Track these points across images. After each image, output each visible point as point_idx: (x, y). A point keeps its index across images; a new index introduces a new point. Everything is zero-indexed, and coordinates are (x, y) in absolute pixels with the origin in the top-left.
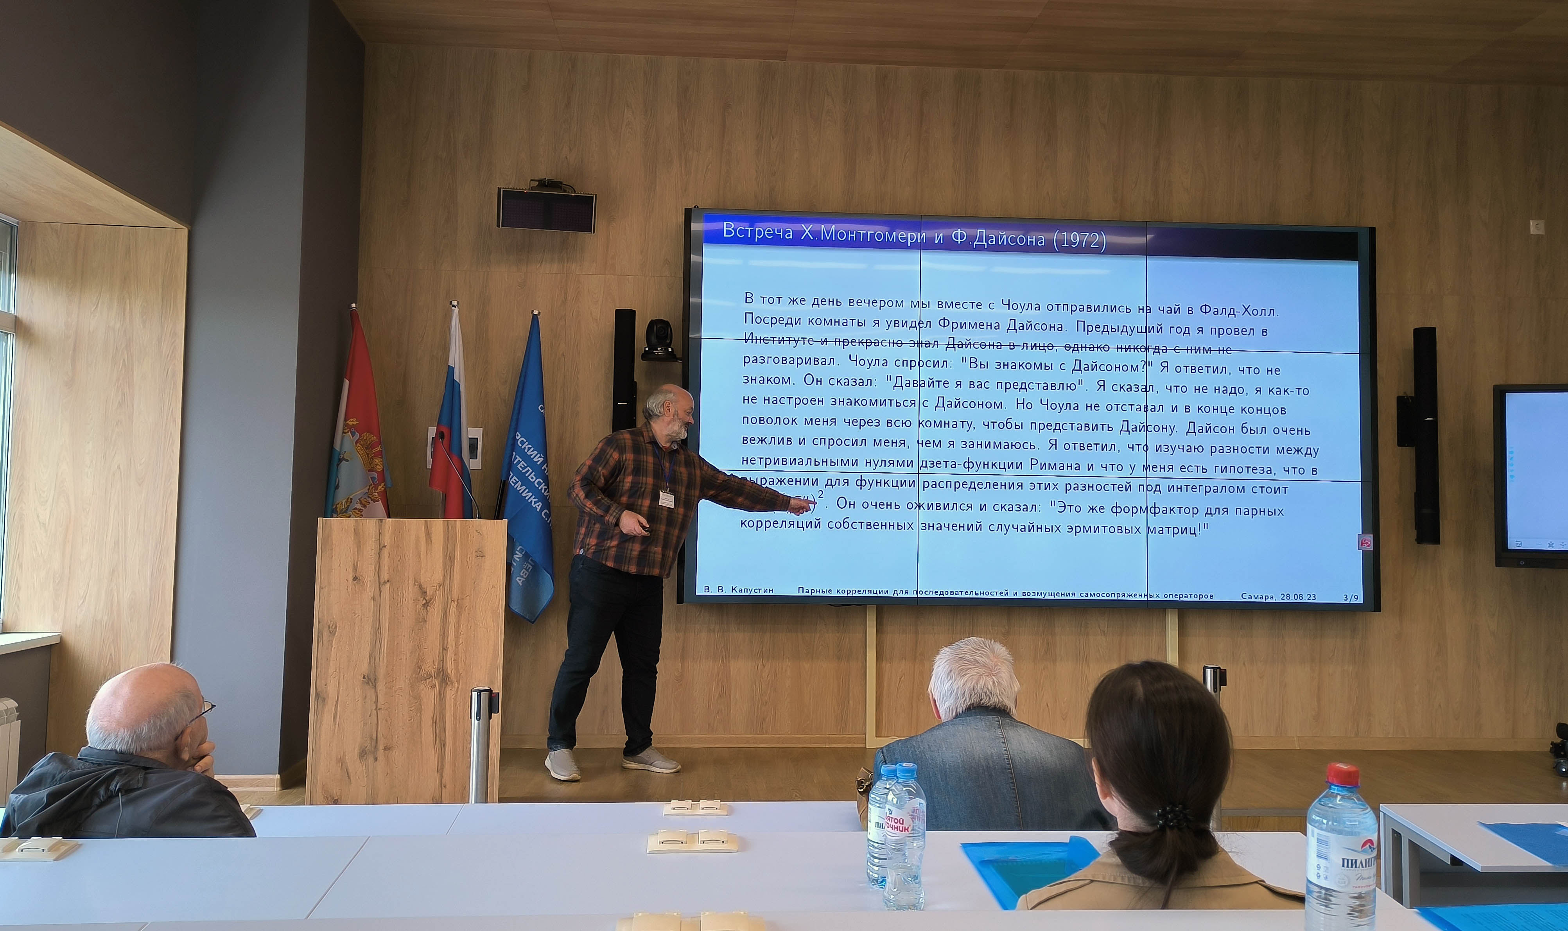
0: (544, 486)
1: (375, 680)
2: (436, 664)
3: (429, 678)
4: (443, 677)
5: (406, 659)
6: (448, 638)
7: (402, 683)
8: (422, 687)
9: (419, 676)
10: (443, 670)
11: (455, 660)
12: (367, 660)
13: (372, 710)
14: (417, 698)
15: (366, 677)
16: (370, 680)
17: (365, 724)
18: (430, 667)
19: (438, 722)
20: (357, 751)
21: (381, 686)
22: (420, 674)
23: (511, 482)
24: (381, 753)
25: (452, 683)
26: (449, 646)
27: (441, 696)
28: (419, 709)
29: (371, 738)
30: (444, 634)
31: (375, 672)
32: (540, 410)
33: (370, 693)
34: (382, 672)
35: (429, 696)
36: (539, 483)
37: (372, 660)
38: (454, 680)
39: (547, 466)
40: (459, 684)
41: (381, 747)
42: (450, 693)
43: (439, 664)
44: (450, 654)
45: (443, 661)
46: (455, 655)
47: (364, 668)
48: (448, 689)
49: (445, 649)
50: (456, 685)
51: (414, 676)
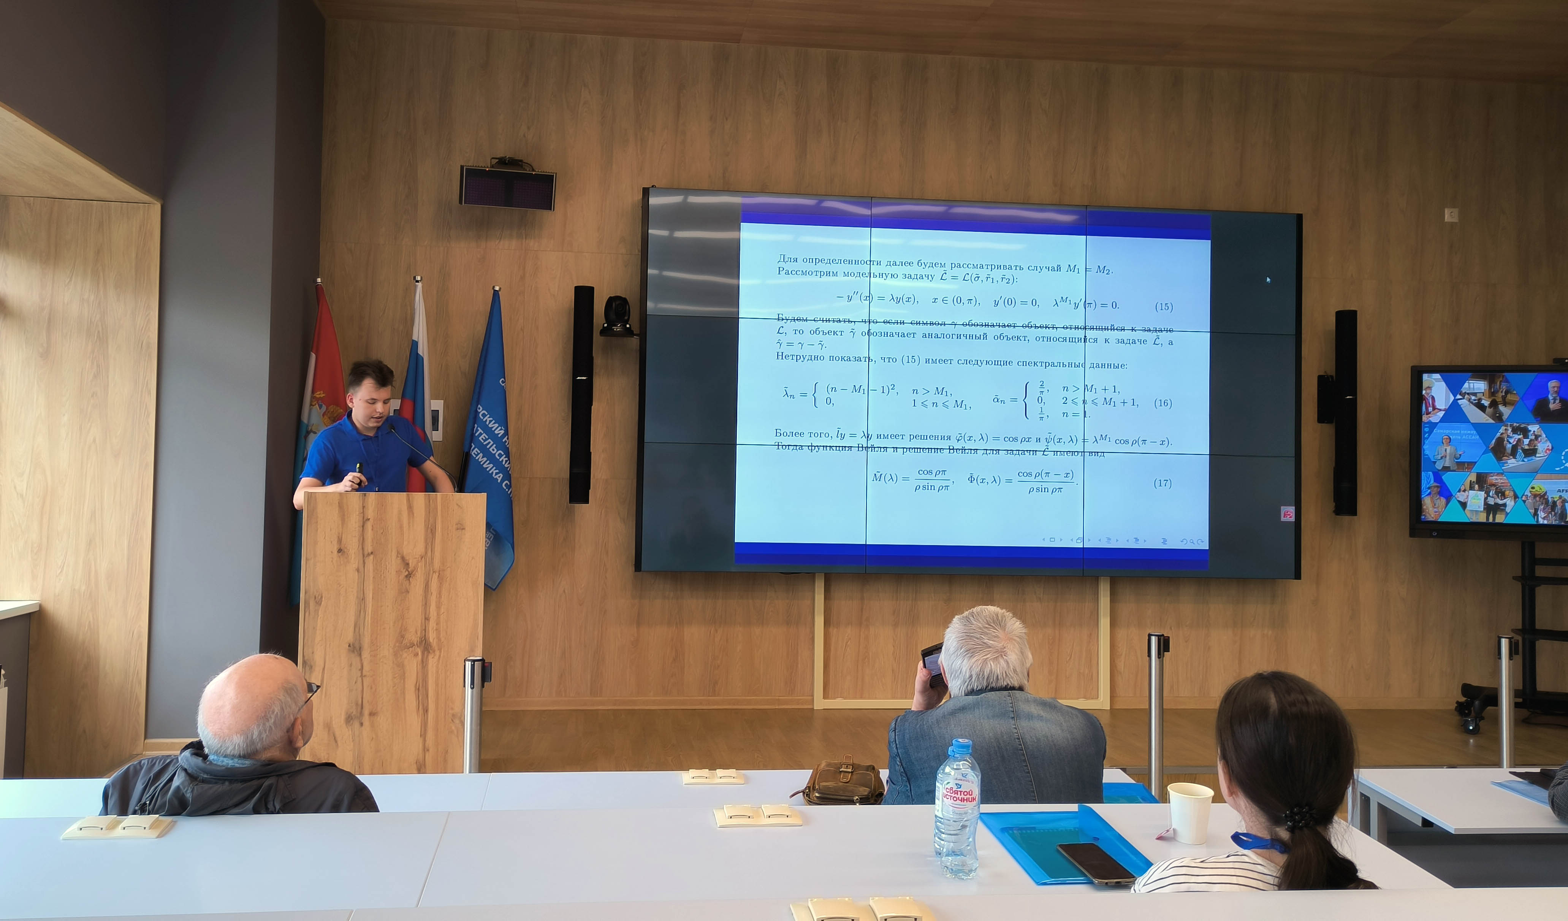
0: (505, 458)
1: (360, 648)
2: (419, 633)
3: (412, 647)
4: (425, 646)
5: (390, 628)
6: (430, 609)
7: (386, 651)
8: (405, 655)
9: (402, 644)
10: (425, 639)
11: (436, 630)
12: (352, 629)
13: (357, 678)
14: (401, 666)
15: (351, 645)
16: (355, 649)
17: (351, 691)
18: (413, 636)
19: (421, 689)
20: (343, 717)
21: (366, 654)
22: (404, 643)
23: (473, 453)
24: (366, 719)
25: (434, 651)
26: (431, 615)
27: (424, 664)
28: (403, 677)
29: (357, 704)
30: (426, 604)
31: (360, 640)
32: (501, 384)
33: (356, 660)
34: (366, 641)
35: (412, 665)
36: (500, 456)
37: (357, 630)
38: (436, 648)
39: (508, 439)
40: (440, 652)
41: (366, 712)
42: (432, 661)
43: (421, 632)
44: (432, 624)
45: (425, 630)
46: (437, 624)
47: (350, 636)
48: (430, 657)
49: (427, 619)
50: (437, 653)
51: (397, 644)
